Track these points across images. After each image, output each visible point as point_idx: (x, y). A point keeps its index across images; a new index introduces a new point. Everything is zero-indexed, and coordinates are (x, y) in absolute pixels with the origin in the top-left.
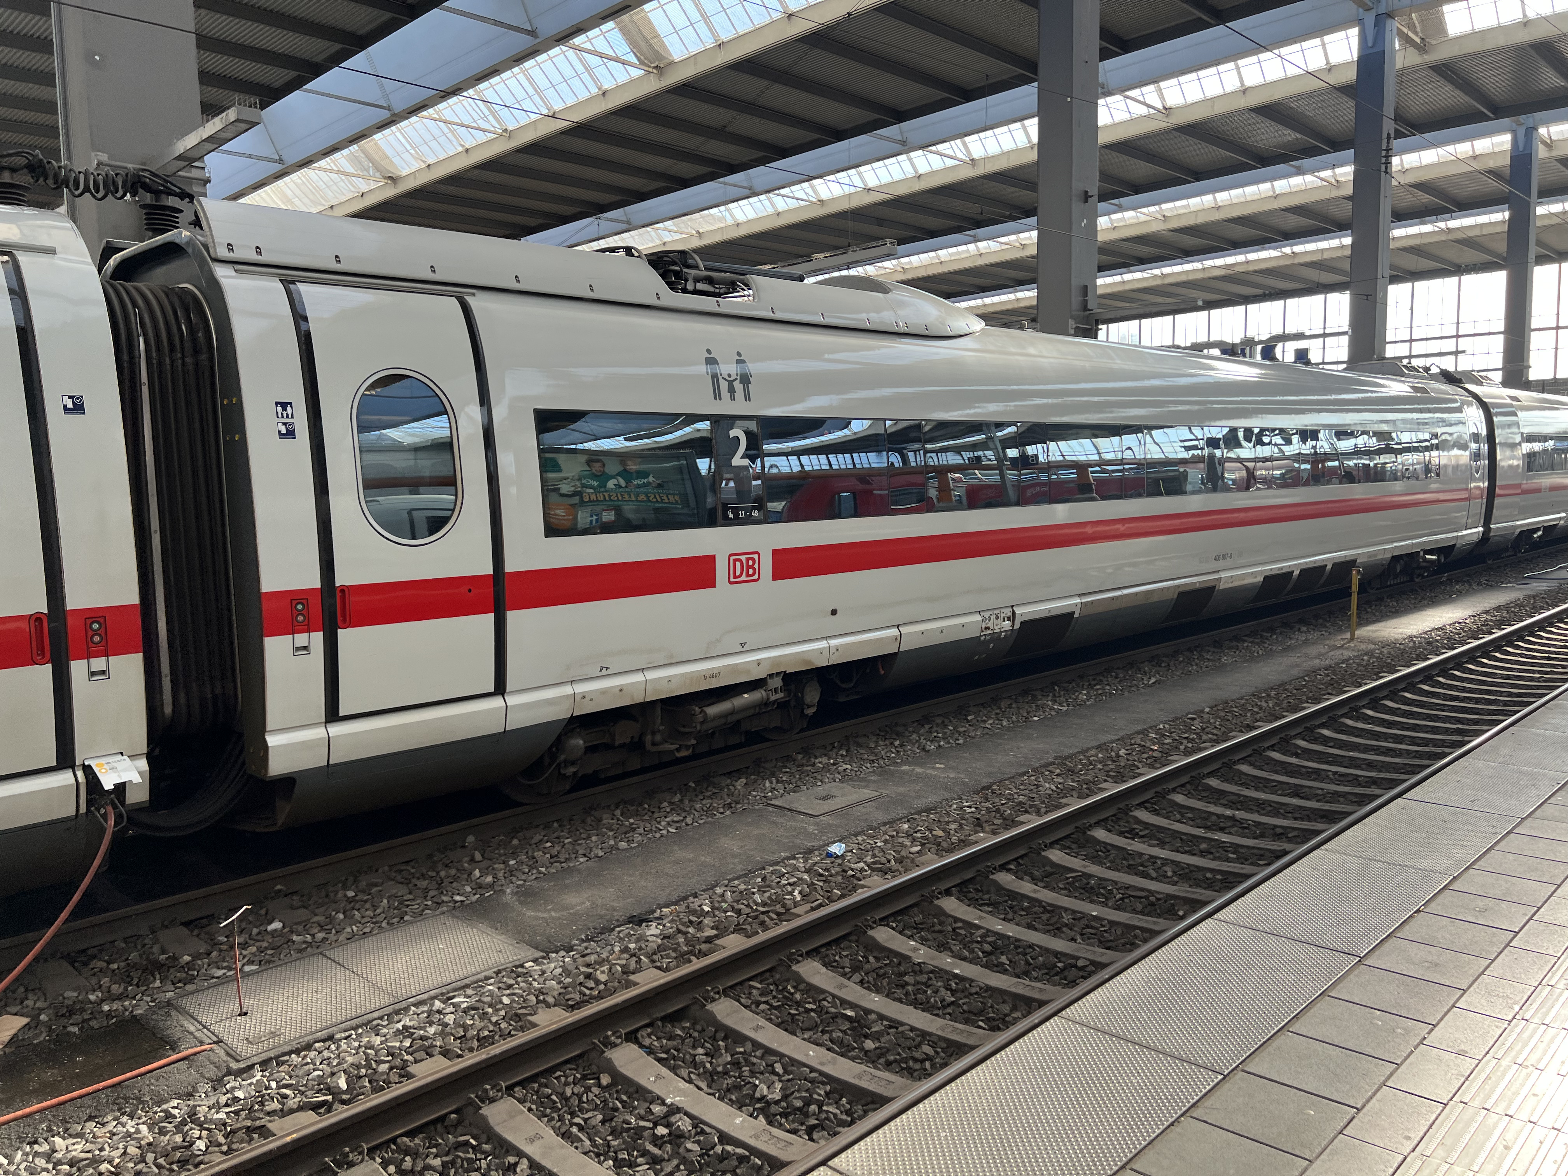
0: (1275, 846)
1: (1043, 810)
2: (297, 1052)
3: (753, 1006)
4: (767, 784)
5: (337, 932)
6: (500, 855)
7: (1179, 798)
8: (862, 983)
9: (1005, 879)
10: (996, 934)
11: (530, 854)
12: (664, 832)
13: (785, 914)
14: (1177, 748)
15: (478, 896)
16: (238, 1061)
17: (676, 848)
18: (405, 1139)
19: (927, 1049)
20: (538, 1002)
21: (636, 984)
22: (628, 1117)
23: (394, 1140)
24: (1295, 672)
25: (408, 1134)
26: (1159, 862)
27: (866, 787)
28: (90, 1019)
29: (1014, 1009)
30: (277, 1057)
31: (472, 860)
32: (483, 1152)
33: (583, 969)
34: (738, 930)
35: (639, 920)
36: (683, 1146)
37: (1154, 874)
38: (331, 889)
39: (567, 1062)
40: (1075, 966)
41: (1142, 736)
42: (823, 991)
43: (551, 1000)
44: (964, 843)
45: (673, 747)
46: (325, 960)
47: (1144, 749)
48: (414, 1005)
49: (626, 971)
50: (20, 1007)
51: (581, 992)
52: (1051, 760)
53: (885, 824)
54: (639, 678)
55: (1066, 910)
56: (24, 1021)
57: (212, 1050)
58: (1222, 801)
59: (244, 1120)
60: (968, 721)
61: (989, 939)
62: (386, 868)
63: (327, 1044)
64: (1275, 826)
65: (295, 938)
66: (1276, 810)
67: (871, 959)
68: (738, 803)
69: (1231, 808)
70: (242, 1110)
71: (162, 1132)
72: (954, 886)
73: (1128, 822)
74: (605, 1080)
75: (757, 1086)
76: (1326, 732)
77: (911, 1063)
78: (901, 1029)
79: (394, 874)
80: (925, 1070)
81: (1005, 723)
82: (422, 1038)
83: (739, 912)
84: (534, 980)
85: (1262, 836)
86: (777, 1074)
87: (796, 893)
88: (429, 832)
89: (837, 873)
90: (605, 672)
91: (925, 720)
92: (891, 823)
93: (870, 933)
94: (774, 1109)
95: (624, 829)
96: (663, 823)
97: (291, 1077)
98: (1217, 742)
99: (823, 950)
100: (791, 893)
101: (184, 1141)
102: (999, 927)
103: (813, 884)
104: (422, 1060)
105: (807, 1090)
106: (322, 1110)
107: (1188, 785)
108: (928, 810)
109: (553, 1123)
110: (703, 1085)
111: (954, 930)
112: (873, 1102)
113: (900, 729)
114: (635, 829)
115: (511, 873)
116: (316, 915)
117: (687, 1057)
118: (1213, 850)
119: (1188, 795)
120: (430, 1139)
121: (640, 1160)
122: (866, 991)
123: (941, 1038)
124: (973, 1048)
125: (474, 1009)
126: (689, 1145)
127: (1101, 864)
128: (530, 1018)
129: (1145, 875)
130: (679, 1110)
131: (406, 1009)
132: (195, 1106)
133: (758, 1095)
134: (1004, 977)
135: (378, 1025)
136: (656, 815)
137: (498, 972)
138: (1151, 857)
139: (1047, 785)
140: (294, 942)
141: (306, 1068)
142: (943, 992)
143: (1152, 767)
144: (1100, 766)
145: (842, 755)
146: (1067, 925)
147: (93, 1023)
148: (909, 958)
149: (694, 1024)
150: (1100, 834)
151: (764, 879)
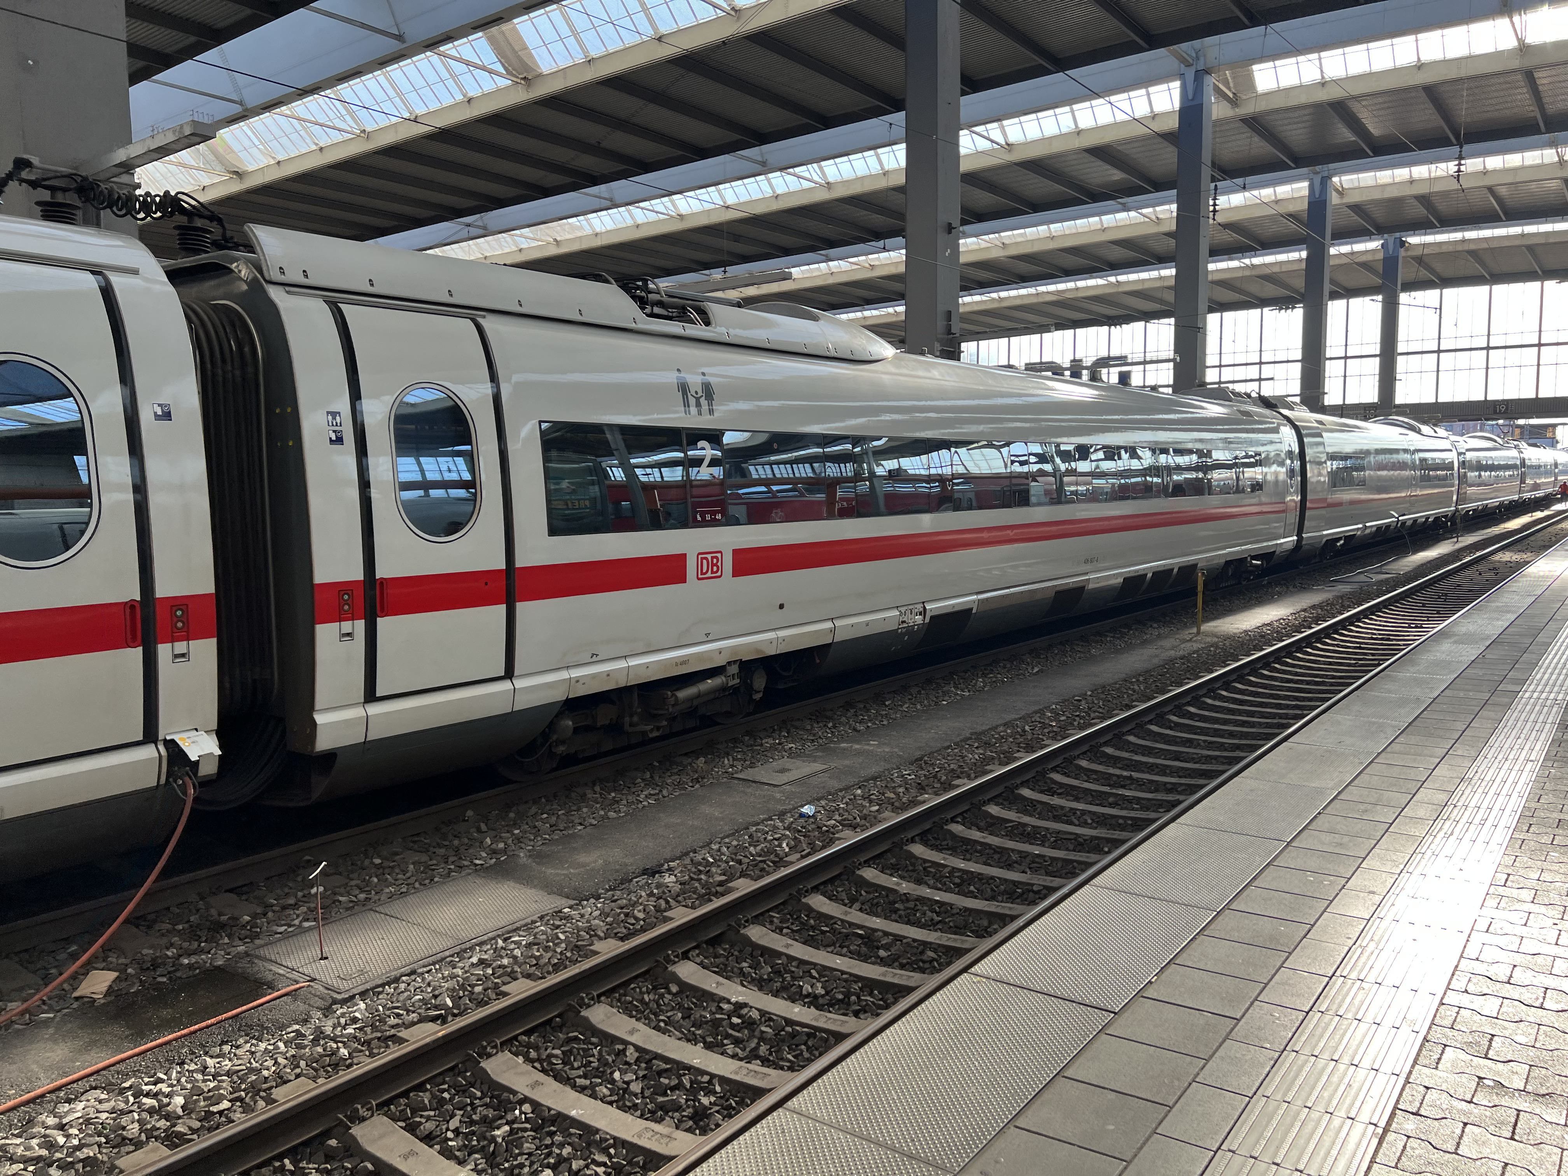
0: (1170, 797)
1: (973, 776)
2: (389, 984)
3: (779, 930)
4: (726, 762)
5: (377, 893)
6: (503, 826)
7: (1084, 763)
8: (861, 910)
9: (957, 828)
10: (960, 870)
11: (530, 823)
12: (645, 803)
13: (779, 862)
14: (1072, 724)
15: (494, 860)
16: (339, 993)
17: (661, 815)
18: (524, 1037)
19: (931, 954)
20: (591, 936)
21: (671, 919)
22: (703, 1013)
23: (515, 1038)
24: (1156, 661)
25: (523, 1033)
26: (1078, 813)
27: (814, 761)
28: (175, 971)
29: (990, 924)
30: (372, 989)
31: (479, 830)
32: (592, 1044)
33: (619, 911)
34: (743, 875)
35: (652, 872)
36: (758, 1030)
37: (1077, 822)
38: (355, 858)
39: (636, 977)
40: (1033, 891)
41: (1039, 715)
42: (832, 917)
43: (602, 935)
44: (914, 803)
45: (649, 727)
46: (377, 915)
47: (1044, 726)
48: (477, 945)
49: (658, 909)
50: (104, 964)
51: (625, 928)
52: (968, 735)
53: (841, 790)
54: (622, 664)
55: (1013, 850)
56: (115, 975)
57: (309, 986)
58: (1118, 765)
59: (372, 1033)
60: (886, 706)
61: (956, 874)
62: (400, 840)
63: (413, 977)
64: (1166, 783)
65: (341, 898)
66: (1163, 770)
67: (863, 892)
68: (703, 778)
69: (1126, 770)
70: (365, 1027)
71: (299, 1047)
72: (917, 835)
73: (1046, 783)
74: (674, 988)
75: (802, 987)
76: (1192, 709)
77: (921, 964)
78: (904, 941)
79: (412, 844)
80: (935, 967)
81: (919, 707)
82: (500, 967)
83: (740, 862)
84: (577, 921)
85: (1156, 791)
86: (814, 978)
87: (784, 845)
88: (434, 807)
89: (813, 829)
90: (595, 659)
91: (848, 706)
92: (846, 789)
93: (858, 872)
94: (821, 1001)
95: (607, 802)
96: (643, 796)
97: (392, 1003)
98: (1103, 719)
99: (822, 887)
100: (780, 846)
101: (324, 1050)
102: (962, 865)
103: (796, 838)
104: (510, 983)
105: (844, 987)
106: (439, 1022)
107: (1088, 753)
108: (874, 778)
109: (643, 1020)
110: (756, 989)
111: (925, 869)
112: (900, 992)
113: (829, 714)
114: (617, 802)
115: (518, 840)
116: (353, 880)
117: (735, 969)
118: (1120, 802)
119: (1090, 760)
120: (544, 1037)
121: (725, 1042)
122: (867, 916)
123: (939, 945)
124: (968, 951)
125: (535, 944)
126: (763, 1029)
127: (1031, 815)
128: (591, 948)
129: (1071, 823)
130: (745, 1005)
131: (472, 948)
132: (320, 1027)
133: (804, 992)
134: (978, 901)
135: (452, 961)
136: (633, 790)
137: (542, 918)
138: (1071, 809)
139: (971, 756)
140: (340, 902)
141: (406, 994)
142: (929, 914)
143: (1055, 739)
144: (1011, 740)
145: (784, 736)
146: (1016, 862)
147: (178, 974)
148: (896, 891)
149: (732, 946)
150: (1026, 792)
151: (751, 836)
